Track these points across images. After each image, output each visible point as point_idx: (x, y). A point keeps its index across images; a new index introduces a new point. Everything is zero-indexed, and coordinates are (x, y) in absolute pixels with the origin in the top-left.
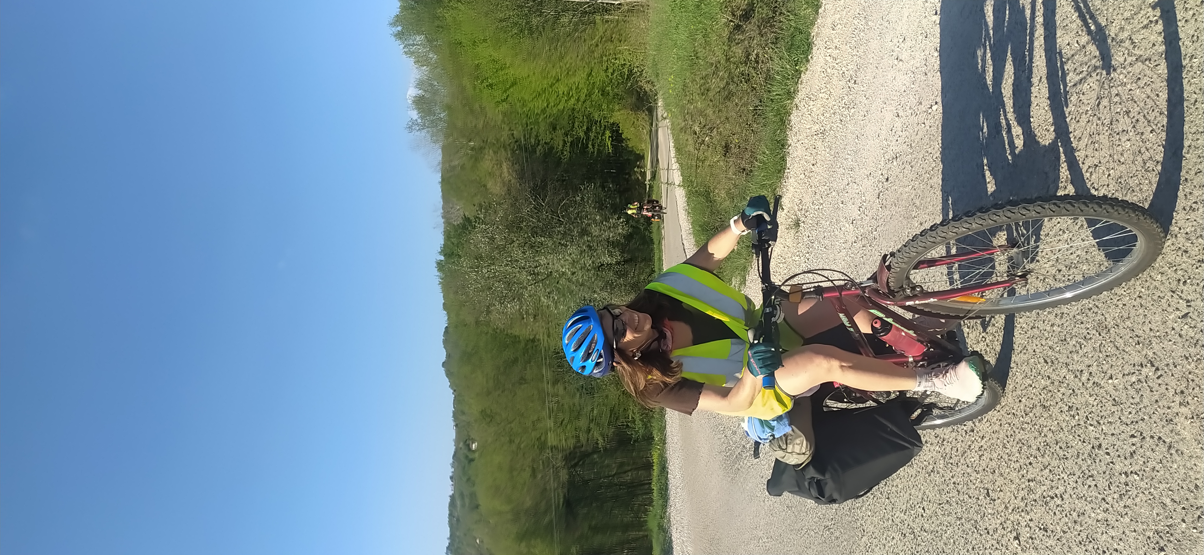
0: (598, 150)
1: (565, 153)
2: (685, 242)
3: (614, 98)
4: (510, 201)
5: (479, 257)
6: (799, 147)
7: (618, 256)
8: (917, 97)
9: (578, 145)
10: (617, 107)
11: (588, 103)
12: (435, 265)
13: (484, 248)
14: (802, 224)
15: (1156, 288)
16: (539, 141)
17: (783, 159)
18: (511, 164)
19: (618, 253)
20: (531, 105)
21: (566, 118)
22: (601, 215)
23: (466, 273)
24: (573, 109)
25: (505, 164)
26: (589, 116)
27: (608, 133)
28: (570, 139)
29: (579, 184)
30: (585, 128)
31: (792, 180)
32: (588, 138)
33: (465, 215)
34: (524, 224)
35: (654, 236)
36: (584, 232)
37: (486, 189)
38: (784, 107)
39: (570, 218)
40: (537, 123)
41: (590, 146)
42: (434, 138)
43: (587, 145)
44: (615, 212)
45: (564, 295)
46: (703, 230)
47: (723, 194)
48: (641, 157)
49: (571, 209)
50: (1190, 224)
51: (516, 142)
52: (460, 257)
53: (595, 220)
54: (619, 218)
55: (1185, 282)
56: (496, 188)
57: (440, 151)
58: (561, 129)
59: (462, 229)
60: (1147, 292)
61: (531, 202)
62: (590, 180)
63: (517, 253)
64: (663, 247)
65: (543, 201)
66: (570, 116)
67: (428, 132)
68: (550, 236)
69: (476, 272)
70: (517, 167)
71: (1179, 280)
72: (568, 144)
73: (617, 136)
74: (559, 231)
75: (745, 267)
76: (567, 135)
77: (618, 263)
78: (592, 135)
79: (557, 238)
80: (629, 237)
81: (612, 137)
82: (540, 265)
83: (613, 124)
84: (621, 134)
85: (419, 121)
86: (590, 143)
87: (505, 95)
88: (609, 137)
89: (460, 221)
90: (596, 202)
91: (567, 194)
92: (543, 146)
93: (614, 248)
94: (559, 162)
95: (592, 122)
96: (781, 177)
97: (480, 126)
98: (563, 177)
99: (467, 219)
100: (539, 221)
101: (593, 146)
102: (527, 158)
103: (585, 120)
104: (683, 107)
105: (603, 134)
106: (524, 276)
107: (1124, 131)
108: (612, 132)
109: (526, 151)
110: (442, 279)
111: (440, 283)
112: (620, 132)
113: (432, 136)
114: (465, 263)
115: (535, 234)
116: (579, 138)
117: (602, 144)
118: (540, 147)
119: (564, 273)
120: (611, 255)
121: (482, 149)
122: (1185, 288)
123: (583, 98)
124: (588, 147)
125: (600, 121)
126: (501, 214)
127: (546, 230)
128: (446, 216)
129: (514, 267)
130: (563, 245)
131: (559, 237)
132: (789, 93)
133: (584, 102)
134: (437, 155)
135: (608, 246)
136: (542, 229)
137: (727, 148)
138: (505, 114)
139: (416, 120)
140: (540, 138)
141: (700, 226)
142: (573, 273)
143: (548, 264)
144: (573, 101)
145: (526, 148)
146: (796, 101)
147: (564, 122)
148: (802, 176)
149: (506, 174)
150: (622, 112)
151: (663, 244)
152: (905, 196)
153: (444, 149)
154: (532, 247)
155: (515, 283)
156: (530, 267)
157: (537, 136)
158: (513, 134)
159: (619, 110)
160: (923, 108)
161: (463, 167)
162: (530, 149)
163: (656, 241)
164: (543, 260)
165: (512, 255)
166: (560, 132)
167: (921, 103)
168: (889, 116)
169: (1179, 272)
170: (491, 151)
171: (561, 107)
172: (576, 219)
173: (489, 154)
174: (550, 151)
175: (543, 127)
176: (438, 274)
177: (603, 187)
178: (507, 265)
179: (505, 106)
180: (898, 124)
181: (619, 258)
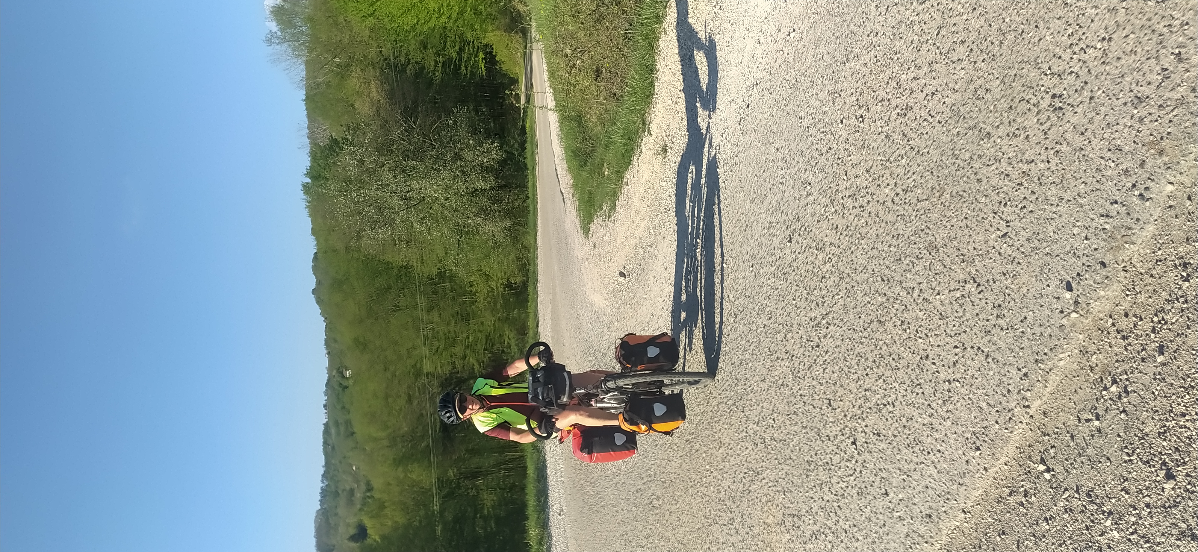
0: (471, 71)
1: (437, 74)
2: (558, 168)
3: (487, 18)
4: (380, 122)
5: (348, 181)
6: (667, 72)
7: (492, 182)
8: (777, 24)
9: (450, 67)
10: (490, 28)
11: (460, 22)
12: (301, 188)
13: (353, 171)
14: (669, 150)
15: (980, 209)
16: (409, 60)
17: (652, 84)
18: (379, 83)
19: (492, 178)
20: (399, 21)
21: (438, 36)
22: (474, 140)
23: (334, 196)
24: (445, 28)
25: (373, 83)
26: (461, 36)
27: (481, 55)
28: (442, 60)
29: (451, 107)
30: (457, 48)
31: (660, 106)
32: (461, 59)
33: (331, 136)
34: (395, 146)
35: (528, 162)
36: (457, 157)
37: (355, 109)
38: (653, 31)
39: (442, 142)
40: (406, 40)
41: (463, 68)
42: (297, 53)
43: (460, 66)
44: (488, 137)
45: (437, 221)
46: (575, 155)
47: (594, 119)
48: (515, 81)
49: (443, 133)
50: (1013, 149)
51: (385, 60)
52: (327, 179)
53: (468, 145)
54: (492, 143)
55: (1006, 204)
56: (364, 108)
57: (303, 67)
58: (432, 48)
59: (328, 150)
60: (972, 214)
61: (401, 124)
62: (463, 102)
63: (388, 177)
64: (537, 173)
65: (415, 123)
66: (441, 34)
67: (289, 46)
68: (422, 160)
69: (344, 195)
70: (386, 86)
71: (1001, 202)
72: (440, 65)
73: (491, 59)
74: (431, 156)
75: (615, 193)
76: (438, 55)
77: (492, 189)
78: (465, 56)
79: (429, 162)
80: (503, 163)
81: (485, 59)
82: (412, 190)
83: (487, 45)
84: (495, 56)
85: (279, 33)
86: (463, 64)
87: (372, 9)
88: (483, 59)
89: (327, 142)
90: (469, 126)
91: (440, 117)
92: (413, 66)
93: (488, 173)
94: (430, 83)
95: (464, 42)
96: (649, 103)
97: (346, 41)
98: (435, 99)
99: (334, 141)
100: (410, 144)
101: (466, 67)
102: (396, 77)
103: (457, 39)
104: (554, 29)
105: (477, 55)
106: (396, 201)
107: (959, 60)
108: (486, 53)
109: (396, 70)
110: (309, 202)
111: (307, 207)
112: (494, 54)
113: (294, 51)
114: (333, 186)
115: (406, 157)
116: (450, 59)
117: (476, 66)
118: (410, 66)
119: (437, 199)
120: (485, 180)
121: (348, 65)
122: (1005, 209)
123: (454, 16)
124: (460, 68)
125: (473, 42)
126: (370, 135)
127: (418, 154)
128: (312, 136)
129: (385, 191)
130: (435, 170)
131: (431, 161)
132: (657, 17)
133: (456, 21)
134: (300, 71)
135: (482, 171)
136: (413, 152)
137: (598, 72)
138: (372, 30)
139: (276, 33)
140: (410, 57)
141: (573, 152)
142: (447, 199)
143: (421, 189)
144: (444, 19)
145: (396, 67)
146: (665, 25)
147: (435, 40)
148: (670, 102)
149: (374, 94)
150: (495, 33)
151: (537, 170)
152: (764, 123)
153: (308, 64)
154: (404, 171)
155: (386, 207)
156: (401, 191)
157: (407, 54)
158: (381, 52)
159: (493, 31)
160: (782, 35)
161: (328, 85)
162: (400, 68)
163: (530, 167)
164: (415, 185)
165: (383, 178)
166: (431, 52)
167: (780, 30)
168: (750, 43)
169: (1001, 195)
170: (358, 69)
171: (431, 25)
172: (448, 143)
173: (356, 71)
174: (420, 73)
175: (413, 45)
176: (305, 197)
177: (477, 111)
178: (378, 189)
179: (372, 21)
180: (759, 52)
181: (493, 183)
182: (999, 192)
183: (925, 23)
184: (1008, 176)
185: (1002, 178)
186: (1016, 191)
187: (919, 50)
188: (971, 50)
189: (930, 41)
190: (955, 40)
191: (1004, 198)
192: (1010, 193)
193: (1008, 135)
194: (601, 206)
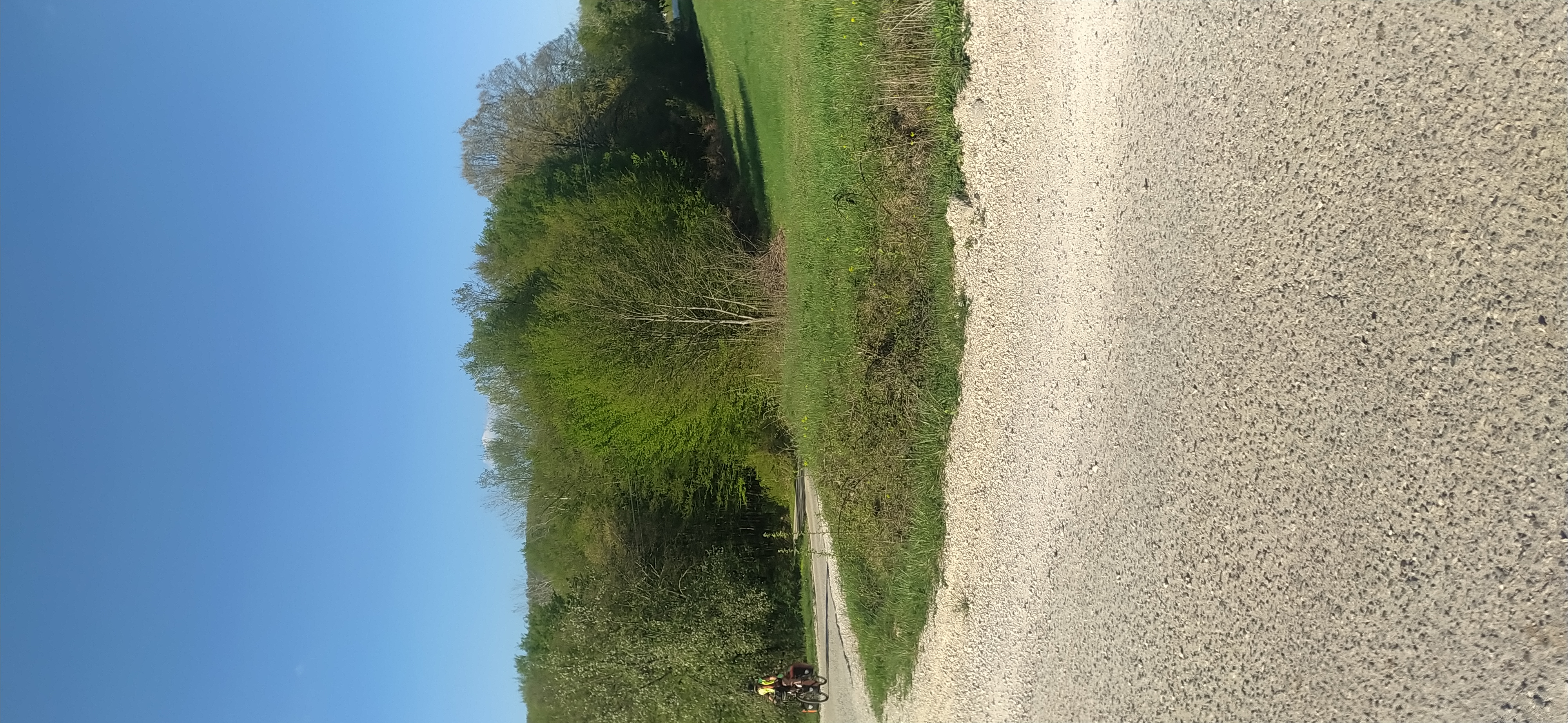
0: (730, 502)
1: (687, 507)
2: (840, 624)
3: (746, 437)
4: (615, 573)
5: (573, 651)
6: (958, 508)
7: (759, 643)
8: (1076, 454)
9: (702, 498)
10: (751, 448)
11: (715, 443)
12: (514, 663)
13: (580, 639)
14: (971, 606)
15: (1349, 709)
16: (652, 493)
17: (942, 522)
18: (615, 524)
19: (759, 639)
20: (639, 449)
21: (687, 462)
22: (735, 589)
23: (556, 673)
24: (695, 452)
25: (607, 524)
26: (716, 460)
27: (741, 481)
28: (692, 490)
29: (705, 548)
30: (711, 475)
31: (954, 549)
32: (716, 487)
33: (554, 594)
34: (634, 603)
35: (804, 613)
36: (713, 612)
37: (585, 558)
38: (936, 458)
39: (694, 594)
40: (648, 469)
41: (719, 499)
42: (515, 494)
43: (715, 497)
44: (752, 585)
45: (689, 700)
46: (859, 608)
47: (879, 563)
48: (785, 511)
49: (695, 582)
51: (623, 494)
52: (547, 650)
53: (727, 597)
54: (758, 592)
55: (1377, 702)
56: (595, 556)
57: (523, 509)
58: (680, 477)
59: (550, 612)
60: (1341, 714)
61: (642, 573)
62: (720, 541)
63: (624, 644)
64: (816, 630)
65: (659, 571)
66: (691, 460)
67: (508, 486)
68: (668, 619)
69: (568, 671)
70: (623, 528)
71: (1371, 700)
72: (691, 496)
73: (753, 485)
74: (680, 612)
75: (909, 661)
76: (688, 485)
77: (759, 652)
78: (721, 484)
79: (677, 621)
80: (772, 617)
81: (746, 485)
82: (655, 659)
83: (748, 469)
84: (759, 481)
85: (496, 472)
86: (719, 494)
87: (606, 438)
88: (743, 486)
89: (549, 601)
90: (728, 572)
91: (690, 562)
92: (657, 500)
93: (753, 632)
94: (679, 518)
95: (720, 467)
96: (940, 545)
97: (575, 476)
98: (685, 538)
99: (558, 599)
100: (653, 599)
101: (723, 497)
102: (636, 515)
103: (711, 464)
104: (820, 456)
105: (735, 482)
106: (634, 676)
108: (747, 479)
109: (635, 507)
110: (523, 682)
111: (522, 688)
112: (757, 479)
113: (513, 491)
114: (554, 659)
115: (648, 616)
116: (703, 489)
117: (735, 495)
118: (653, 501)
119: (688, 669)
120: (749, 641)
121: (578, 504)
122: (1378, 710)
123: (706, 437)
124: (716, 499)
125: (731, 466)
126: (602, 590)
127: (663, 612)
128: (532, 593)
129: (620, 663)
130: (685, 630)
131: (680, 619)
132: (940, 441)
133: (709, 442)
134: (520, 514)
135: (745, 629)
136: (657, 610)
137: (878, 506)
138: (607, 461)
139: (492, 472)
140: (654, 489)
141: (856, 604)
142: (700, 669)
143: (666, 657)
144: (693, 442)
145: (635, 503)
146: (949, 451)
147: (684, 467)
148: (966, 544)
149: (609, 538)
150: (758, 454)
151: (816, 625)
152: (1077, 575)
153: (529, 505)
154: (645, 634)
155: (621, 684)
156: (642, 661)
157: (649, 487)
158: (618, 485)
159: (754, 452)
160: (1084, 468)
161: (553, 530)
162: (641, 503)
163: (806, 621)
164: (659, 652)
165: (617, 646)
166: (679, 481)
167: (1081, 462)
168: (1051, 474)
169: (1370, 690)
170: (589, 509)
171: (678, 450)
172: (701, 595)
173: (587, 511)
174: (666, 507)
175: (657, 474)
176: (518, 675)
177: (738, 552)
178: (611, 661)
179: (606, 450)
180: (1061, 486)
181: (761, 645)
182: (1366, 686)
183: (1240, 464)
184: (1372, 664)
185: (1366, 666)
186: (1386, 685)
187: (1240, 497)
188: (1298, 500)
189: (1250, 487)
190: (1277, 486)
191: (1374, 694)
192: (1379, 688)
193: (1362, 611)
194: (894, 678)
